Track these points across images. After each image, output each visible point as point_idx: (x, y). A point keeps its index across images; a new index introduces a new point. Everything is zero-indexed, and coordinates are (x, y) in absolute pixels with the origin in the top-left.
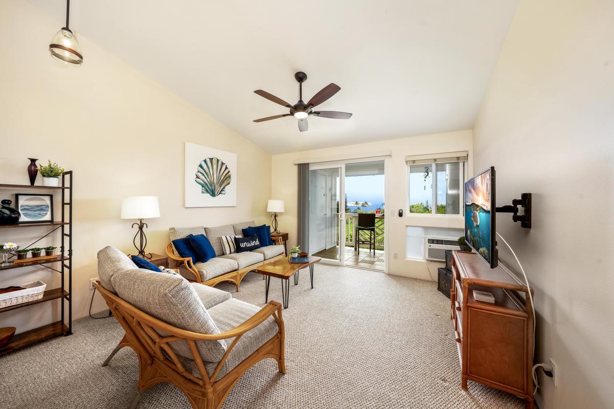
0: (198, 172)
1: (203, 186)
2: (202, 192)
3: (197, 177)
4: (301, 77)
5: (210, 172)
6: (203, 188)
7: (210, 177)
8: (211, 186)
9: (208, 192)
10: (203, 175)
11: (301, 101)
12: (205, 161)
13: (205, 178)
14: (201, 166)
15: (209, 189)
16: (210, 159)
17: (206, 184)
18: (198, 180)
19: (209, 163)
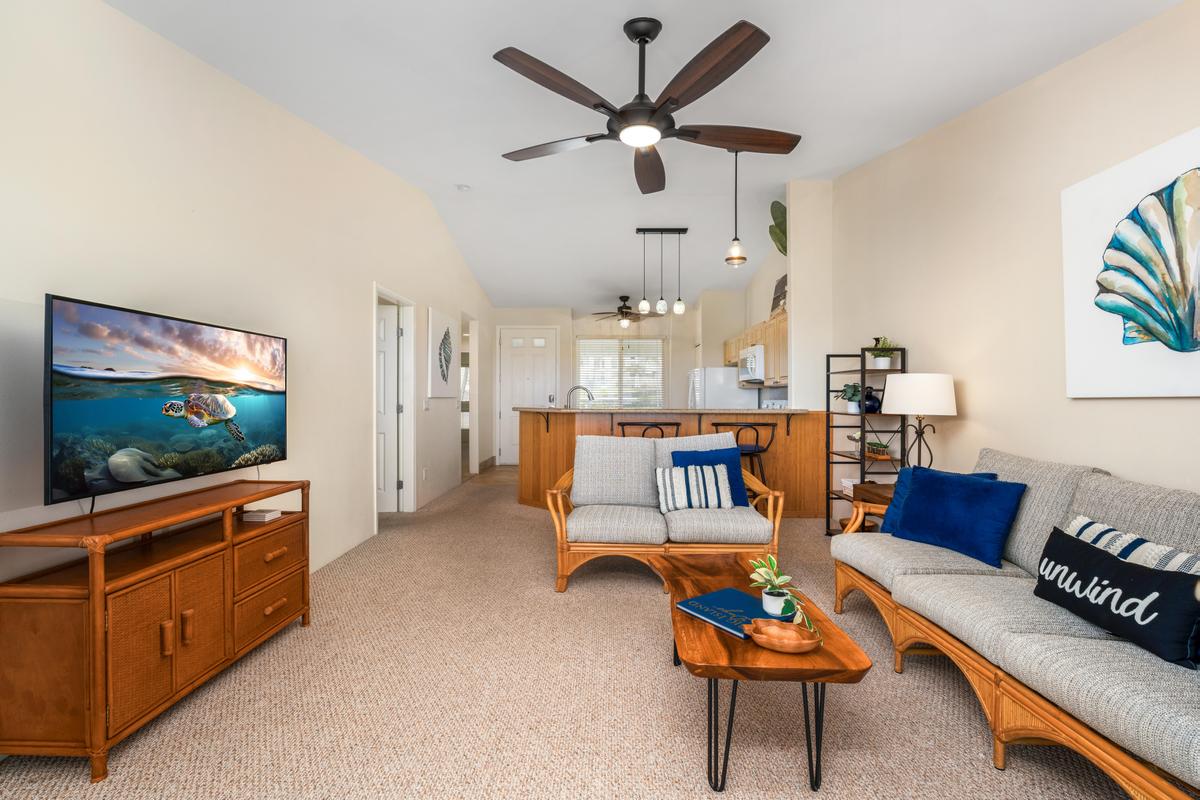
0: (1107, 268)
1: (1127, 316)
2: (1126, 340)
3: (1104, 289)
4: (642, 31)
5: (1158, 247)
6: (1130, 324)
7: (1160, 269)
8: (1170, 305)
9: (1150, 333)
10: (1128, 272)
11: (642, 96)
12: (1136, 216)
13: (1138, 279)
14: (1117, 244)
15: (1162, 322)
16: (1158, 194)
17: (1145, 306)
18: (1108, 299)
19: (1156, 216)
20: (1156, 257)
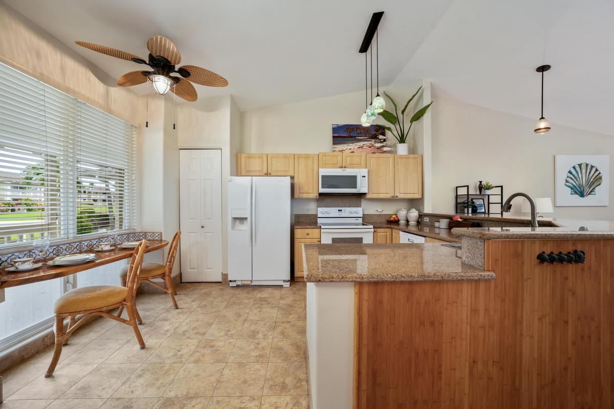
0: (568, 177)
1: (572, 189)
2: (571, 194)
3: (567, 182)
5: (578, 175)
7: (578, 180)
8: (580, 188)
9: (576, 193)
10: (572, 179)
12: (574, 167)
13: (574, 181)
14: (570, 172)
15: (578, 191)
16: (579, 165)
17: (575, 187)
18: (568, 184)
19: (578, 169)
20: (578, 178)
